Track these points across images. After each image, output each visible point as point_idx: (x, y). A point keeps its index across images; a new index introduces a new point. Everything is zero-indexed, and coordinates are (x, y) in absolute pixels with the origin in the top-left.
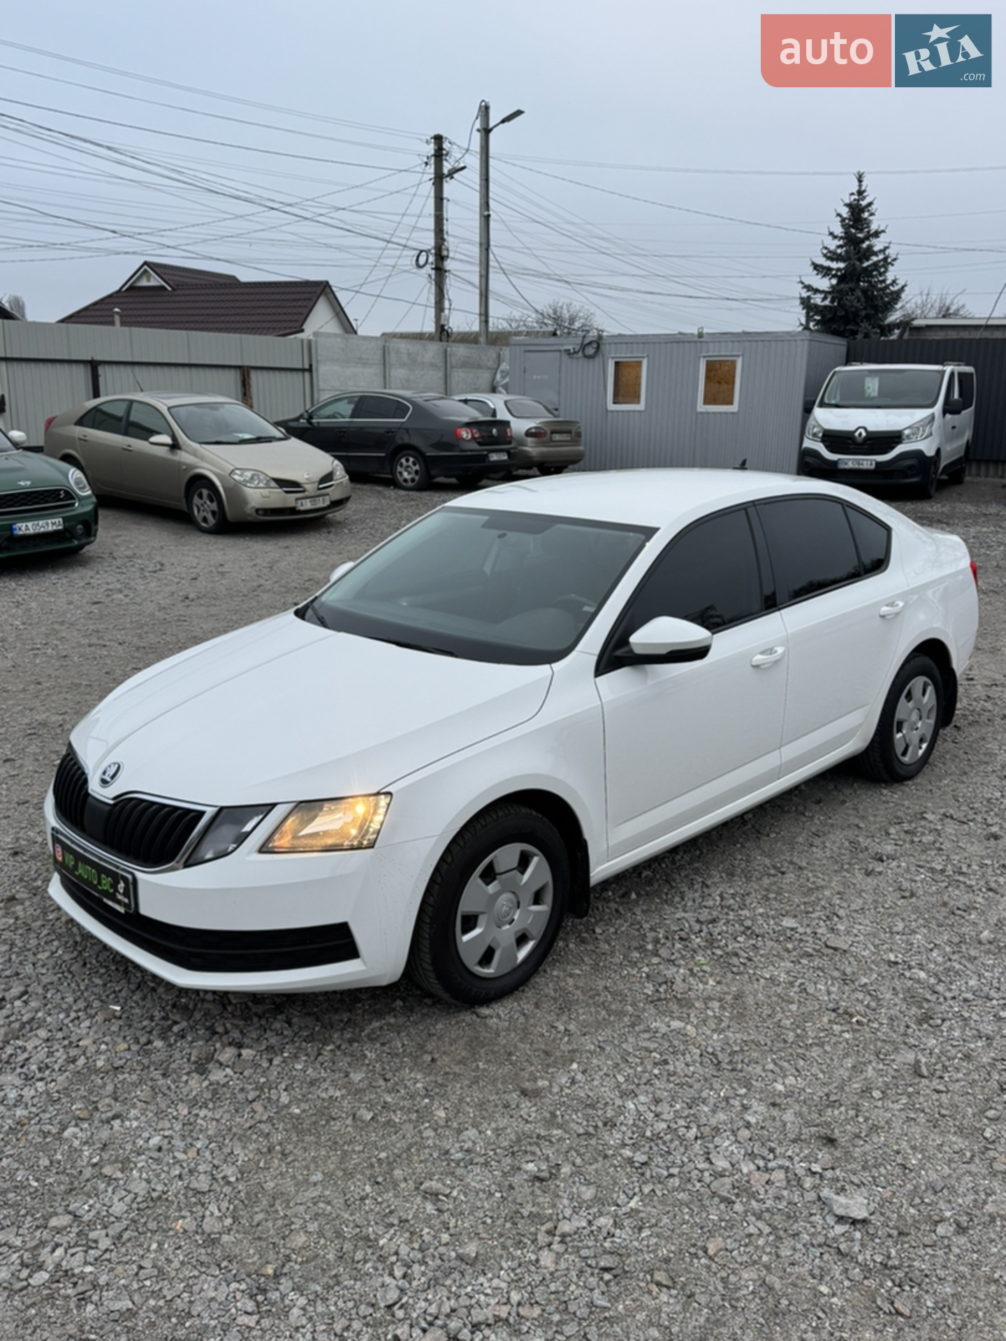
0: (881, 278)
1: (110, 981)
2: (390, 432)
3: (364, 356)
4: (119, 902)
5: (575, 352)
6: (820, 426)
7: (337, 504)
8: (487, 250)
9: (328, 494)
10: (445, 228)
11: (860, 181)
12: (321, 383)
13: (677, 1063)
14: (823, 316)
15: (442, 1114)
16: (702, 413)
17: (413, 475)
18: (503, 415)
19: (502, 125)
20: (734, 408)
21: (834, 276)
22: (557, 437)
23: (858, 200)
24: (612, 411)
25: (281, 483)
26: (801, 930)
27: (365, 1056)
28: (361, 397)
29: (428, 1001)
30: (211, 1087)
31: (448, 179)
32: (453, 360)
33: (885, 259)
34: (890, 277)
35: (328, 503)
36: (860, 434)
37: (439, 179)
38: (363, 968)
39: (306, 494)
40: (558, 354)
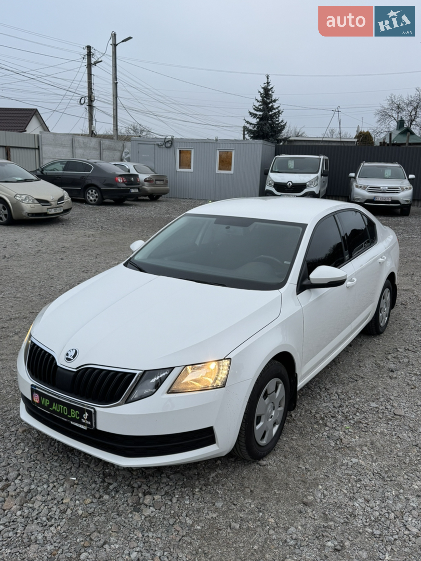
0: (277, 120)
1: (62, 463)
2: (83, 178)
3: (63, 143)
4: (84, 424)
5: (161, 145)
6: (273, 180)
7: (66, 211)
8: (116, 98)
9: (62, 207)
10: (93, 87)
11: (268, 78)
12: (43, 155)
13: (365, 480)
14: (254, 135)
15: (272, 520)
16: (218, 174)
17: (95, 198)
18: (133, 172)
19: (122, 43)
20: (232, 172)
21: (258, 118)
22: (158, 182)
23: (267, 86)
24: (179, 172)
25: (40, 201)
26: (381, 408)
27: (218, 493)
28: (68, 161)
29: (233, 460)
30: (147, 519)
31: (94, 66)
32: (103, 146)
33: (279, 111)
34: (280, 119)
35: (62, 211)
36: (289, 184)
37: (89, 66)
38: (218, 448)
39: (52, 206)
40: (154, 145)
